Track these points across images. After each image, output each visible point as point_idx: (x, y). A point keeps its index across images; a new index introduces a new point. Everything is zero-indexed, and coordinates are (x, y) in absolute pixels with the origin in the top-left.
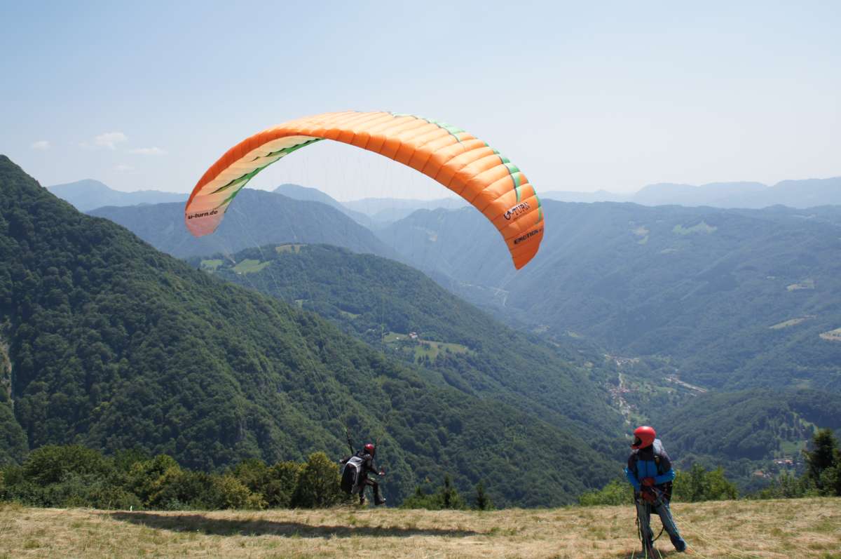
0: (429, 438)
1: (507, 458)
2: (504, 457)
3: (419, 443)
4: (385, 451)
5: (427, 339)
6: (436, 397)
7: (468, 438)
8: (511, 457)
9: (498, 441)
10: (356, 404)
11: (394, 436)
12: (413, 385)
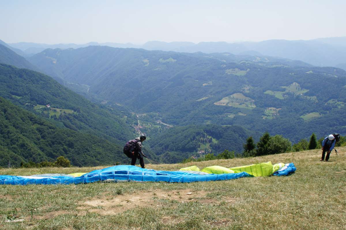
0: (59, 151)
1: (94, 157)
2: (93, 157)
3: (55, 153)
4: (39, 158)
5: (54, 107)
6: (62, 133)
7: (77, 150)
8: (95, 157)
9: (90, 150)
10: (24, 138)
11: (43, 151)
12: (50, 128)
